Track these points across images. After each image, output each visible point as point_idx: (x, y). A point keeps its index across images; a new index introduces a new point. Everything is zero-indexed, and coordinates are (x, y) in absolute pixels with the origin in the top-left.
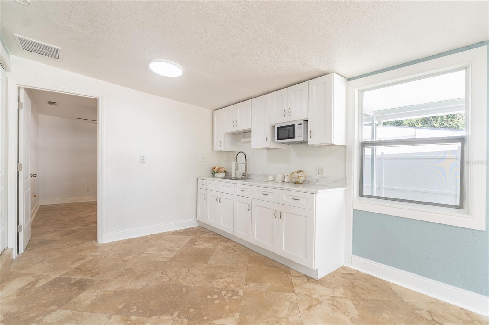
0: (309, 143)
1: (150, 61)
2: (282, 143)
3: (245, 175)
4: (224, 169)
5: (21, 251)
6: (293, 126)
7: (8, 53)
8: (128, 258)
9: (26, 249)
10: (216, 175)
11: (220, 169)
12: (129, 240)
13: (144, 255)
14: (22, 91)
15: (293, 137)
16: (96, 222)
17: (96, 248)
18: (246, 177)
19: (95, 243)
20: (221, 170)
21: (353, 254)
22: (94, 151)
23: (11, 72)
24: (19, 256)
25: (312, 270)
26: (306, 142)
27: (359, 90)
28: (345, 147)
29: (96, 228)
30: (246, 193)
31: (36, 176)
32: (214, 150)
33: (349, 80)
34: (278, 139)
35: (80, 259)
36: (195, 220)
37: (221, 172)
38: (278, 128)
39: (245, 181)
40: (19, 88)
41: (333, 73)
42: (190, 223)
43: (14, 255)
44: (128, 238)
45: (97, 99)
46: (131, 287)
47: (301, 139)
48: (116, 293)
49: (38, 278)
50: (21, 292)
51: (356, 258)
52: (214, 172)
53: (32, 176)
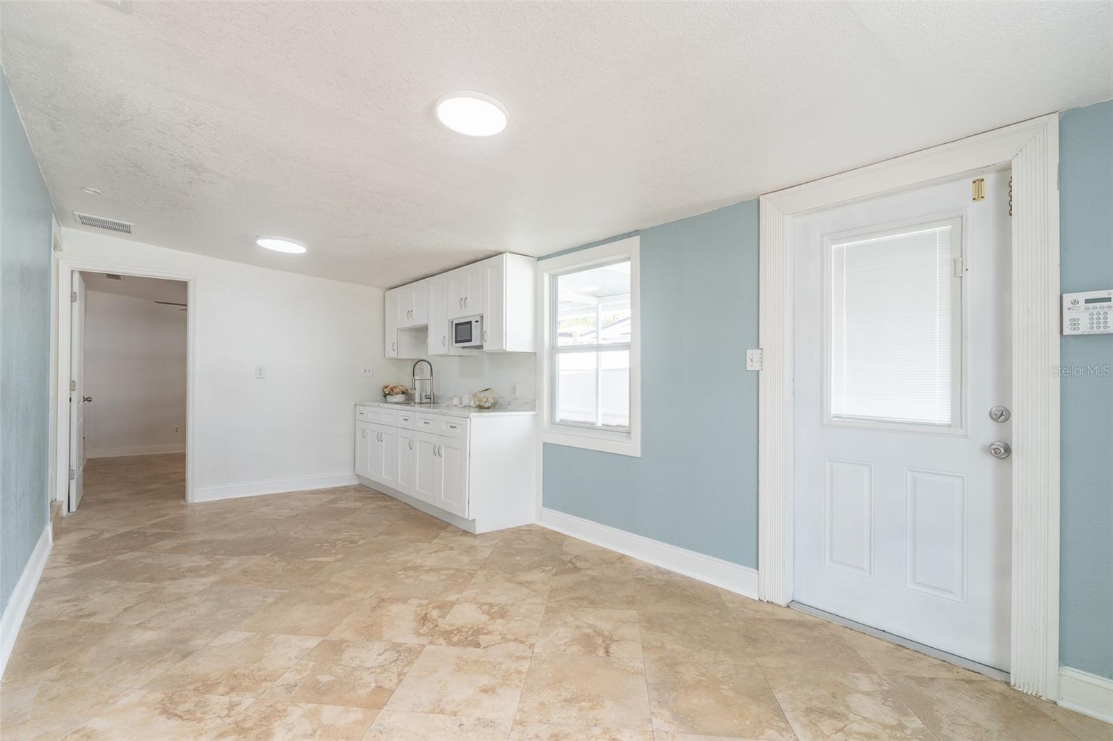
0: (484, 349)
1: (257, 237)
2: (463, 348)
3: (430, 398)
4: (402, 389)
5: (73, 508)
6: (470, 323)
7: (59, 225)
8: (229, 515)
9: (78, 508)
10: (389, 398)
11: (395, 387)
12: (236, 499)
13: (252, 513)
14: (77, 277)
15: (470, 340)
16: (184, 480)
17: (183, 507)
18: (432, 400)
19: (182, 502)
20: (396, 390)
21: (543, 506)
22: (181, 359)
23: (62, 250)
24: (70, 514)
25: (465, 519)
26: (481, 347)
27: (550, 275)
28: (535, 354)
29: (184, 486)
30: (409, 422)
31: (91, 401)
32: (386, 357)
33: (539, 259)
34: (456, 342)
35: (159, 517)
36: (353, 474)
37: (396, 394)
38: (456, 325)
39: (430, 407)
40: (72, 271)
41: (504, 255)
42: (344, 478)
43: (64, 512)
44: (234, 497)
45: (186, 282)
46: (223, 538)
47: (478, 343)
48: (203, 542)
49: (102, 532)
50: (83, 541)
51: (547, 511)
52: (387, 393)
53: (85, 400)
